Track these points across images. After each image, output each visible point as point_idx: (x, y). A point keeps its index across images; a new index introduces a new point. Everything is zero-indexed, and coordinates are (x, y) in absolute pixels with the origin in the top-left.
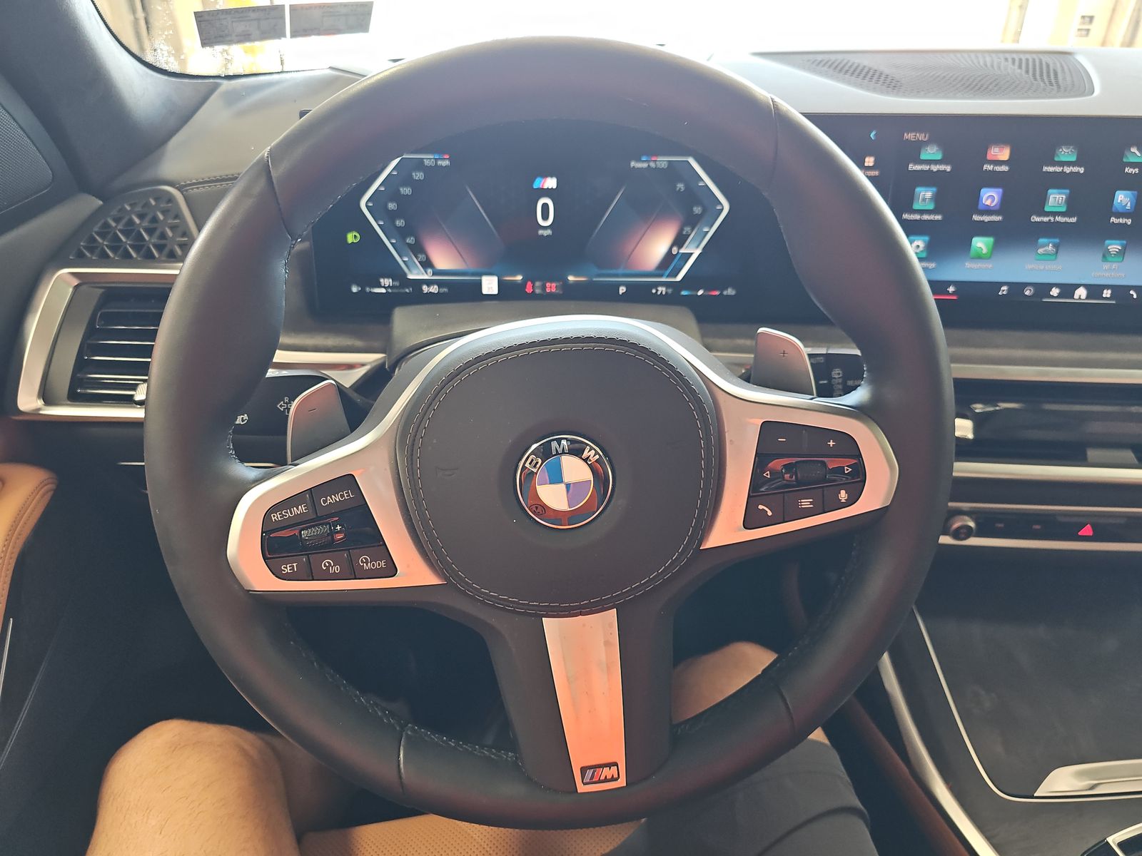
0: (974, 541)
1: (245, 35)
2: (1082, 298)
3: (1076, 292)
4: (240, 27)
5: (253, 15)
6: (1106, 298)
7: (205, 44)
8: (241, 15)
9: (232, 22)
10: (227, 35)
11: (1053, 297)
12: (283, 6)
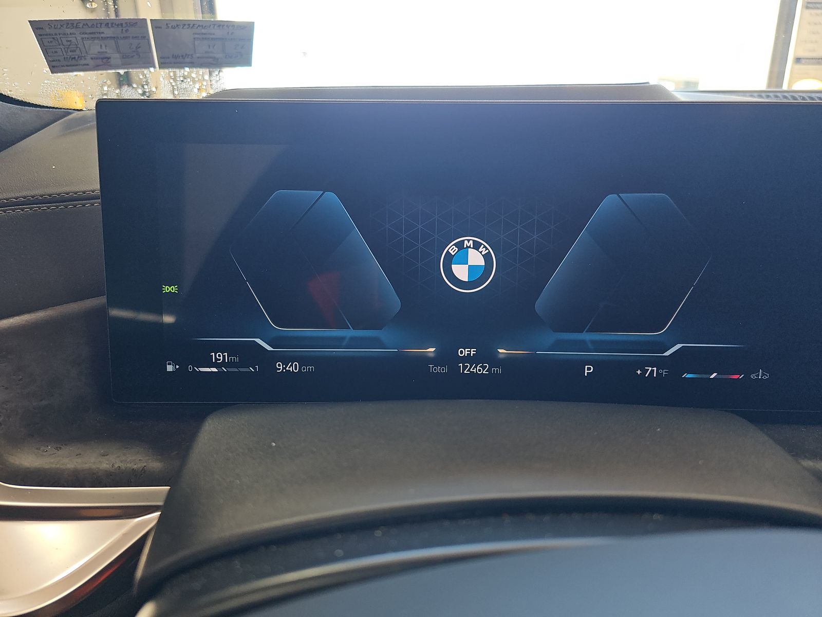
1: (102, 59)
4: (95, 48)
5: (108, 32)
7: (55, 69)
8: (93, 30)
9: (83, 38)
10: (80, 57)
12: (145, 20)
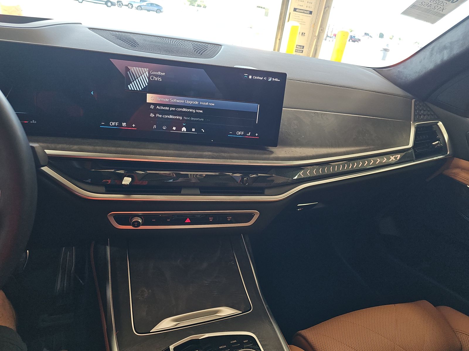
0: (142, 227)
2: (185, 131)
3: (182, 129)
6: (193, 132)
11: (174, 130)
